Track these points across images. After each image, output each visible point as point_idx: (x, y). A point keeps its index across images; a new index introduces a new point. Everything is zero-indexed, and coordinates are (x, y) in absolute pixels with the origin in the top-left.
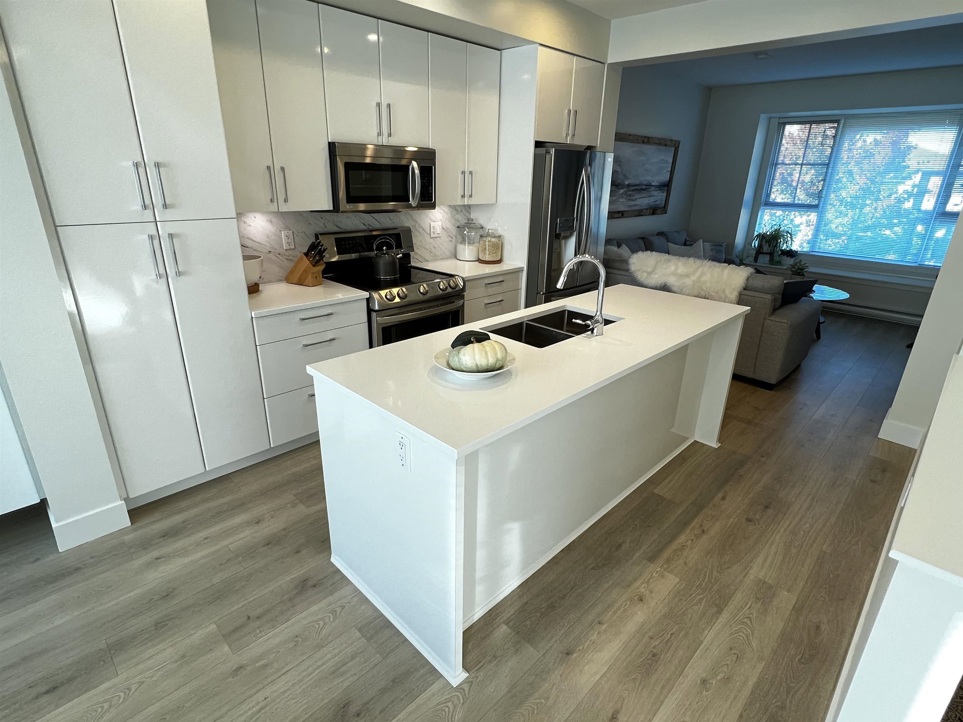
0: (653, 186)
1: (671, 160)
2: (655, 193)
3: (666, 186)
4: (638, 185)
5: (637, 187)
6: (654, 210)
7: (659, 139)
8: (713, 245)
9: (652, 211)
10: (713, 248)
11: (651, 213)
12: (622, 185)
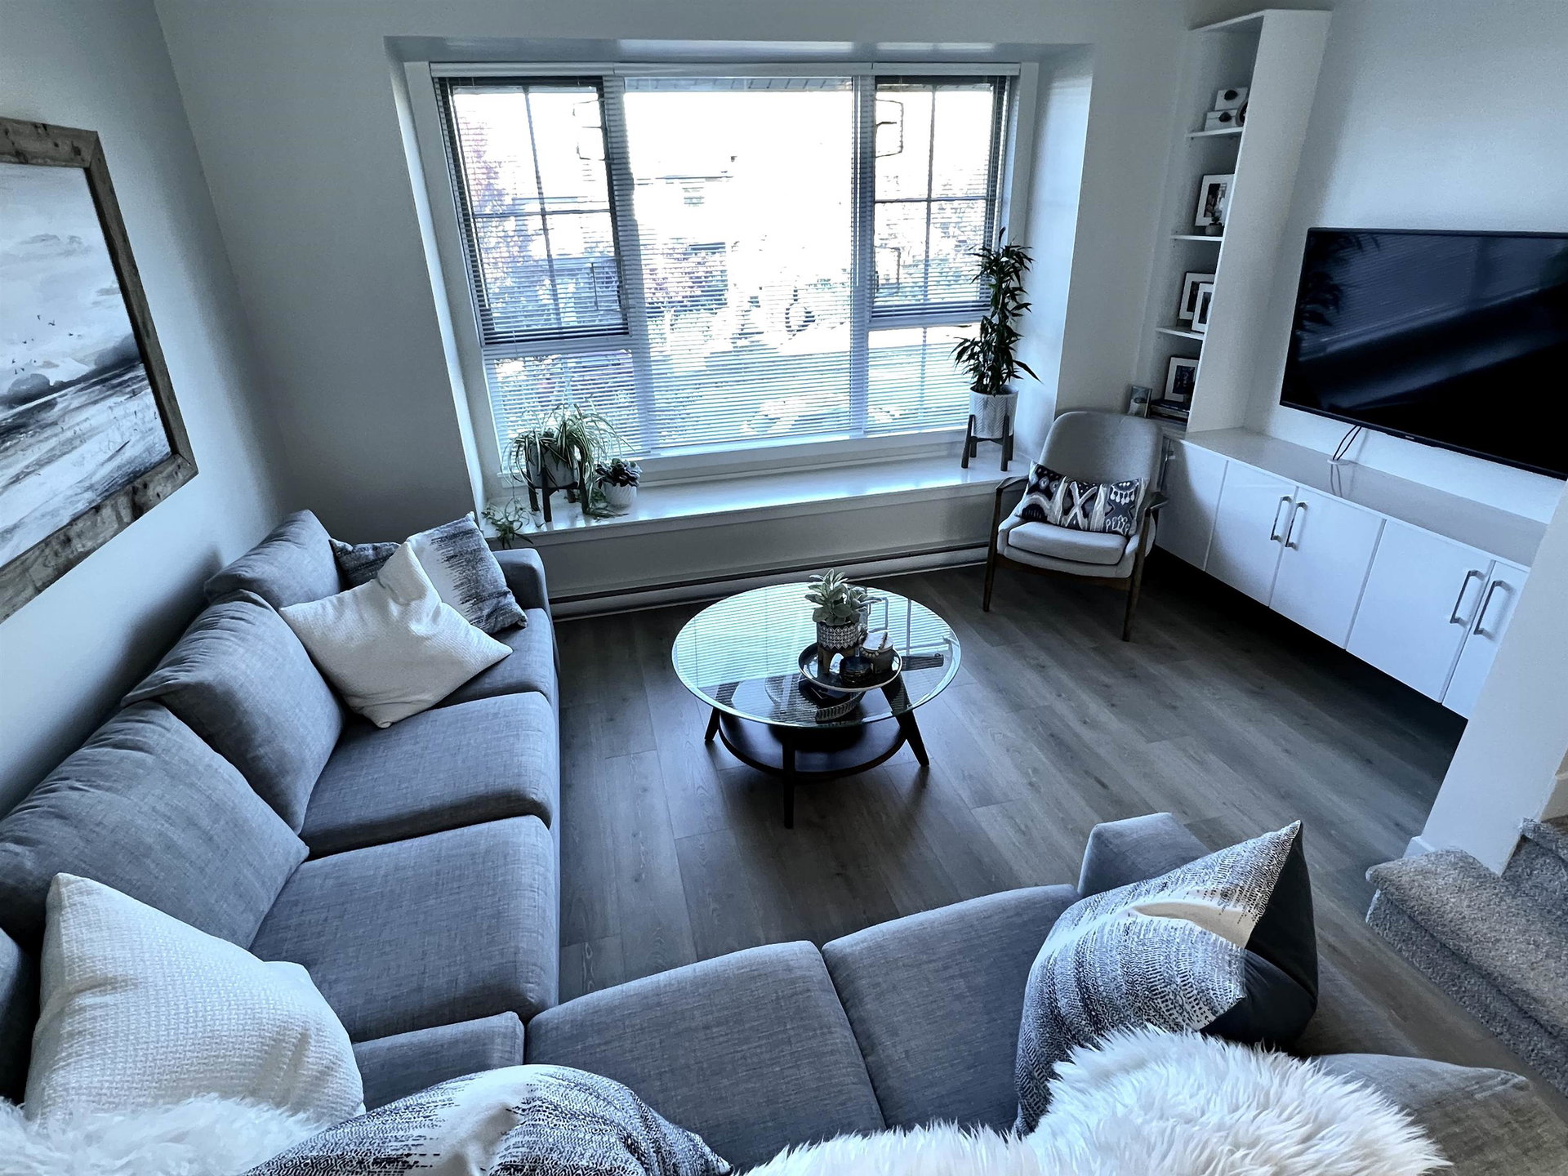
6: (131, 494)
8: (442, 539)
9: (123, 502)
10: (452, 553)
11: (126, 517)
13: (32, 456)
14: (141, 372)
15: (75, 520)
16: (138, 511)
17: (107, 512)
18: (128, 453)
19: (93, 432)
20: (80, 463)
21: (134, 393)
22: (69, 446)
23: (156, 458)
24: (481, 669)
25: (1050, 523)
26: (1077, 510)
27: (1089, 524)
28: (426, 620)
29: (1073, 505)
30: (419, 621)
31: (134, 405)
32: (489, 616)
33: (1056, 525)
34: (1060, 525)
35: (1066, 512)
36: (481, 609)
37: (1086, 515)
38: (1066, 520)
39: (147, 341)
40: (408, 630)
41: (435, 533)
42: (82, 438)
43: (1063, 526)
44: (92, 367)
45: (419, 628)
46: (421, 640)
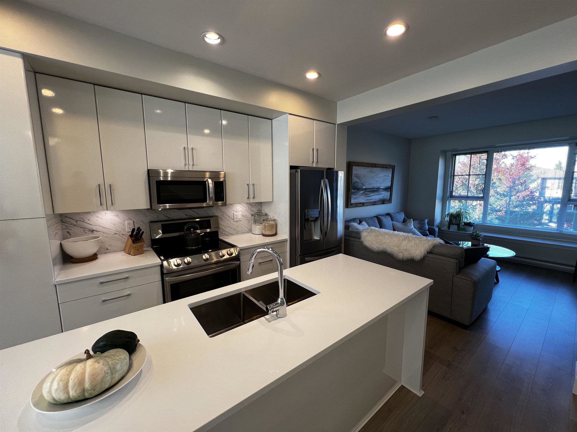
0: (381, 189)
1: (391, 175)
2: (383, 193)
3: (389, 189)
5: (371, 190)
6: (383, 202)
7: (382, 165)
9: (382, 202)
10: (420, 222)
11: (381, 203)
12: (361, 189)
13: (376, 194)
14: (390, 190)
15: (377, 201)
17: (380, 202)
18: (384, 198)
19: (382, 194)
20: (380, 196)
21: (388, 192)
22: (379, 194)
23: (387, 199)
31: (387, 193)
39: (392, 187)
42: (381, 194)
44: (385, 188)
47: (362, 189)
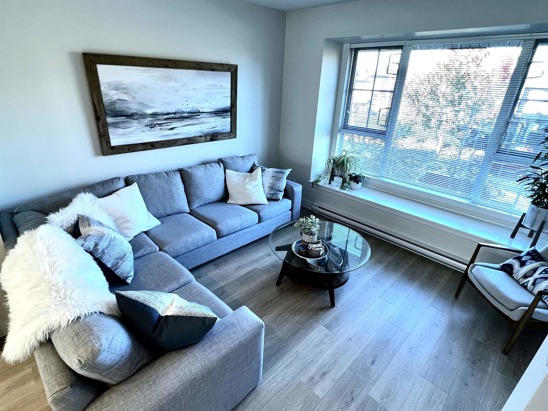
0: (204, 112)
3: (227, 112)
4: (175, 113)
6: (214, 137)
8: (275, 172)
9: (209, 137)
10: (274, 175)
11: (208, 140)
12: (141, 115)
16: (212, 140)
17: (204, 138)
24: (256, 203)
25: (513, 278)
26: (531, 280)
27: (533, 289)
28: (252, 186)
29: (532, 276)
30: (250, 185)
32: (272, 194)
33: (516, 280)
34: (518, 282)
35: (525, 277)
36: (270, 191)
37: (534, 284)
38: (522, 281)
39: (233, 108)
40: (245, 186)
41: (276, 170)
43: (519, 283)
44: (214, 110)
45: (248, 186)
46: (247, 189)
47: (144, 116)
